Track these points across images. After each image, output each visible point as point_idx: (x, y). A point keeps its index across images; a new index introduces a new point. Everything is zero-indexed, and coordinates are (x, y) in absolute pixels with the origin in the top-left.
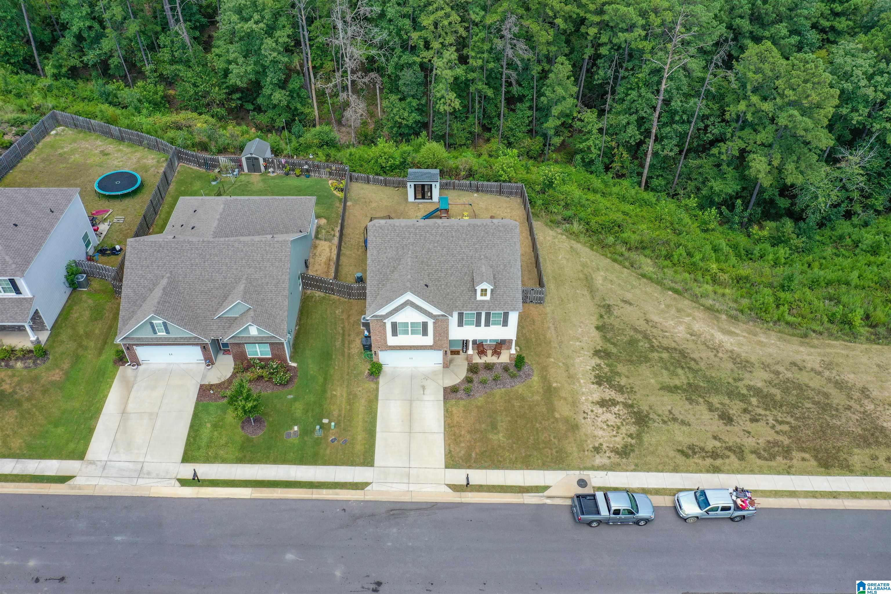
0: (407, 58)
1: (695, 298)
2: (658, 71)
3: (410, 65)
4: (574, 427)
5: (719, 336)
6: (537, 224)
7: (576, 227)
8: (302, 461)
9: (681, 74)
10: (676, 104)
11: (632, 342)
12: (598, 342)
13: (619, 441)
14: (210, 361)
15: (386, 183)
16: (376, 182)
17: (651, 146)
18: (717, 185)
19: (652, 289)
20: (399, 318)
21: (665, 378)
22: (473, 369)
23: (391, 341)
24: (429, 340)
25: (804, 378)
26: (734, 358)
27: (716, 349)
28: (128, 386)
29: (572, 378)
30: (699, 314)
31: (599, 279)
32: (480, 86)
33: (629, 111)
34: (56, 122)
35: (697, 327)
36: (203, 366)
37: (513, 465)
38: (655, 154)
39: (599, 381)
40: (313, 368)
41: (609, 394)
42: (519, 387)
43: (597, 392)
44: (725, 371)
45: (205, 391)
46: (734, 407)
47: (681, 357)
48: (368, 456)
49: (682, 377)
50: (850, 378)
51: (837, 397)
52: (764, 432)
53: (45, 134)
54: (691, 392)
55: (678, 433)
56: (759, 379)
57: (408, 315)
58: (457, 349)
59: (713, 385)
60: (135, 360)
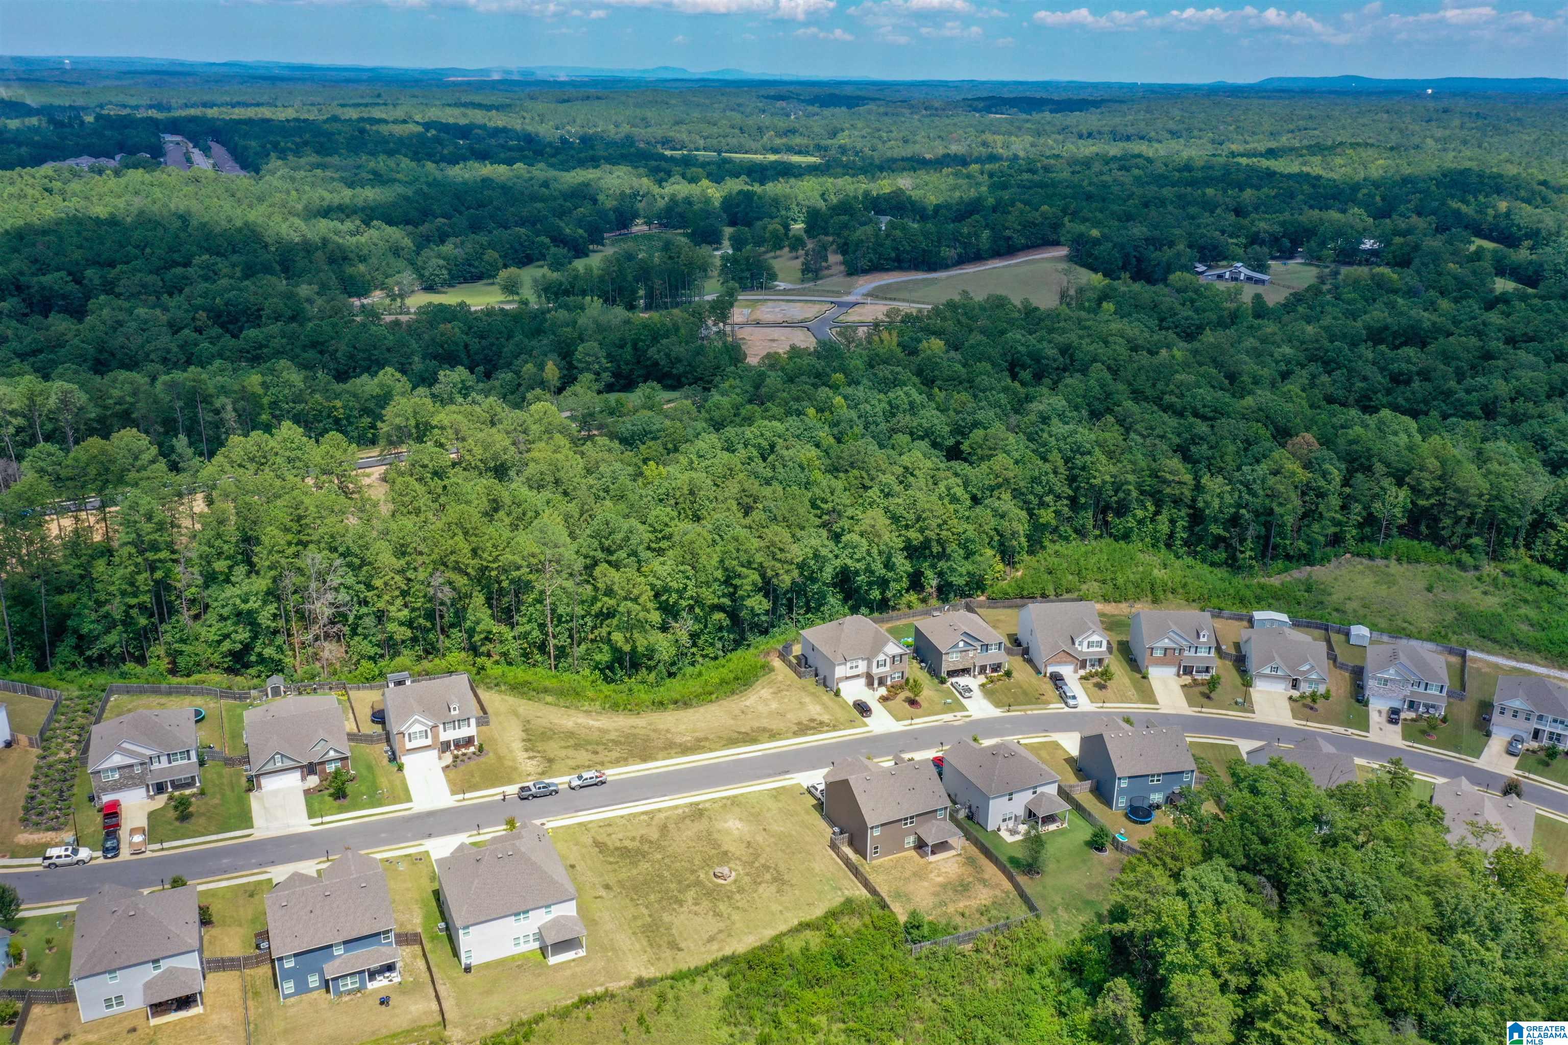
0: (364, 610)
1: (577, 708)
2: (542, 592)
3: (368, 615)
4: (516, 769)
5: (591, 722)
6: (480, 692)
7: (503, 688)
8: (373, 807)
9: (559, 592)
10: (560, 610)
11: (543, 733)
12: (524, 735)
13: (540, 770)
14: (303, 779)
15: (371, 688)
16: (365, 688)
17: (552, 642)
18: (598, 657)
19: (551, 708)
20: (412, 730)
21: (563, 744)
22: (456, 757)
23: (409, 746)
24: (429, 742)
25: (637, 731)
26: (600, 730)
27: (590, 728)
28: (261, 800)
29: (511, 751)
30: (580, 715)
31: (521, 710)
32: (421, 621)
33: (529, 621)
34: (112, 692)
35: (579, 721)
36: (300, 783)
37: (487, 788)
38: (556, 646)
39: (526, 750)
40: (365, 773)
41: (532, 754)
42: (483, 759)
43: (526, 755)
44: (595, 736)
45: (307, 792)
46: (600, 748)
47: (571, 734)
48: (409, 799)
49: (571, 742)
50: (661, 727)
51: (653, 735)
52: (615, 755)
53: (107, 700)
54: (577, 747)
55: (571, 763)
56: (613, 735)
57: (417, 728)
58: (445, 747)
59: (589, 742)
60: (259, 787)
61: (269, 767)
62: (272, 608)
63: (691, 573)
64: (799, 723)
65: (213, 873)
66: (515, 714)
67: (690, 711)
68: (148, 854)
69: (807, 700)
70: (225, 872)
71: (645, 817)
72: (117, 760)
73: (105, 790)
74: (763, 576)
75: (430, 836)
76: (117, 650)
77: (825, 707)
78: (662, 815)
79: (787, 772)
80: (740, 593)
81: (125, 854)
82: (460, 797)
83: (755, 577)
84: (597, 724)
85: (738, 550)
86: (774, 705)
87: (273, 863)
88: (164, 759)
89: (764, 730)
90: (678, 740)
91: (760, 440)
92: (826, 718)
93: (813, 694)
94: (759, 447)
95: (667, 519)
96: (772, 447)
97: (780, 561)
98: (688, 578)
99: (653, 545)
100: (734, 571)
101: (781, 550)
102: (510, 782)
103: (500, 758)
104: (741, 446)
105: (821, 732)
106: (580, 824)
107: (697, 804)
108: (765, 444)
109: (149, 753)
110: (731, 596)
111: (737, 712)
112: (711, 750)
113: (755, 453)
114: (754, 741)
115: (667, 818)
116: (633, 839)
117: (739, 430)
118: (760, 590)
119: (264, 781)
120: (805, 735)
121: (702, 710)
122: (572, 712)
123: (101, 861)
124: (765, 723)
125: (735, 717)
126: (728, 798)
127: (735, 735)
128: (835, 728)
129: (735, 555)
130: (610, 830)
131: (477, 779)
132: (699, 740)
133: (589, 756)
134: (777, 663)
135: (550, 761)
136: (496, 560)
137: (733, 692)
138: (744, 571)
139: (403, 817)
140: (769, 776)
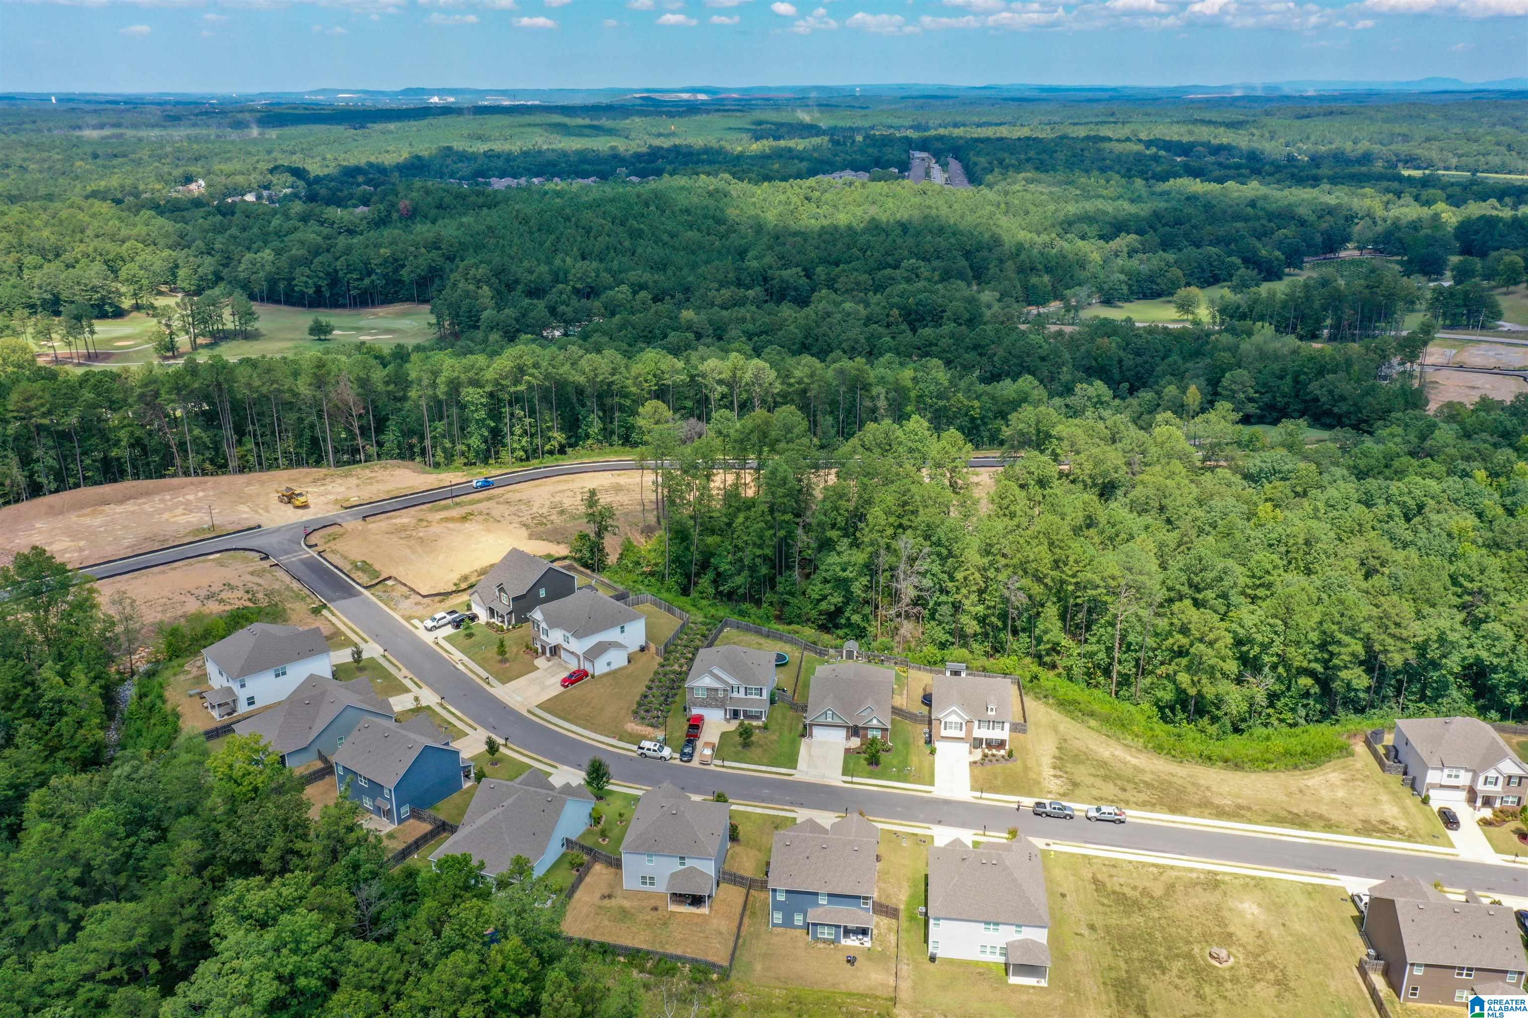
0: (943, 598)
1: (1118, 739)
2: (1115, 616)
3: (946, 603)
4: (1038, 783)
5: (1129, 758)
6: (1026, 698)
7: (1051, 701)
8: (899, 781)
9: (1133, 619)
10: (1131, 638)
11: (1076, 756)
12: (1057, 753)
13: (1061, 791)
14: (848, 738)
15: (931, 671)
16: (924, 670)
17: (1117, 667)
18: (1160, 694)
19: (1092, 733)
20: (948, 720)
21: (1093, 771)
22: (985, 756)
23: (944, 733)
24: (962, 734)
25: (1174, 779)
26: (1135, 768)
27: (1125, 763)
28: (809, 747)
29: (1039, 765)
30: (1120, 748)
31: (1062, 728)
32: (994, 619)
33: (1098, 642)
34: (726, 624)
35: (1117, 753)
37: (1005, 793)
38: (1119, 673)
39: (1054, 768)
40: (900, 747)
41: (1058, 773)
42: (1010, 765)
43: (1052, 772)
44: (1129, 773)
45: (847, 751)
46: (1129, 786)
47: (1103, 764)
48: (932, 783)
49: (1102, 772)
50: (1202, 782)
51: (1190, 789)
52: (1143, 797)
53: (721, 631)
54: (1106, 778)
55: (1095, 792)
56: (1147, 778)
57: (953, 718)
58: (977, 743)
59: (1119, 777)
60: (811, 735)
61: (821, 720)
62: (865, 580)
63: (1281, 628)
64: (1365, 821)
65: (754, 798)
66: (1055, 729)
67: (1239, 775)
68: (712, 767)
69: (1384, 798)
70: (763, 801)
71: (1155, 870)
72: (708, 681)
73: (695, 705)
74: (1368, 648)
75: (939, 822)
76: (741, 591)
77: (1404, 809)
78: (1174, 874)
79: (1333, 871)
80: (1336, 661)
81: (695, 763)
82: (978, 794)
83: (1359, 648)
84: (1134, 761)
85: (1342, 615)
86: (1341, 794)
87: (802, 805)
88: (742, 690)
89: (1321, 817)
90: (1217, 801)
91: (1406, 498)
92: (1402, 824)
93: (1394, 794)
94: (1402, 505)
95: (1269, 567)
96: (1421, 507)
97: (1393, 636)
98: (1276, 633)
99: (1249, 591)
100: (1332, 636)
101: (1398, 625)
102: (1029, 794)
103: (1026, 769)
104: (1381, 501)
105: (1390, 838)
106: (1084, 856)
107: (1216, 873)
108: (1411, 503)
109: (732, 681)
110: (1326, 663)
111: (1294, 789)
112: (1250, 821)
113: (1397, 511)
114: (1304, 825)
115: (1177, 878)
116: (1135, 888)
117: (1384, 484)
118: (1361, 663)
119: (816, 731)
120: (1370, 836)
121: (1253, 776)
122: (1112, 742)
123: (678, 762)
124: (1323, 810)
125: (1290, 795)
126: (1253, 878)
127: (1285, 814)
128: (1410, 838)
129: (1337, 617)
130: (1113, 871)
131: (999, 782)
132: (1240, 807)
133: (1117, 791)
134: (1360, 748)
135: (1075, 785)
136: (1074, 576)
137: (1296, 767)
138: (1347, 639)
139: (922, 798)
140: (1310, 868)
